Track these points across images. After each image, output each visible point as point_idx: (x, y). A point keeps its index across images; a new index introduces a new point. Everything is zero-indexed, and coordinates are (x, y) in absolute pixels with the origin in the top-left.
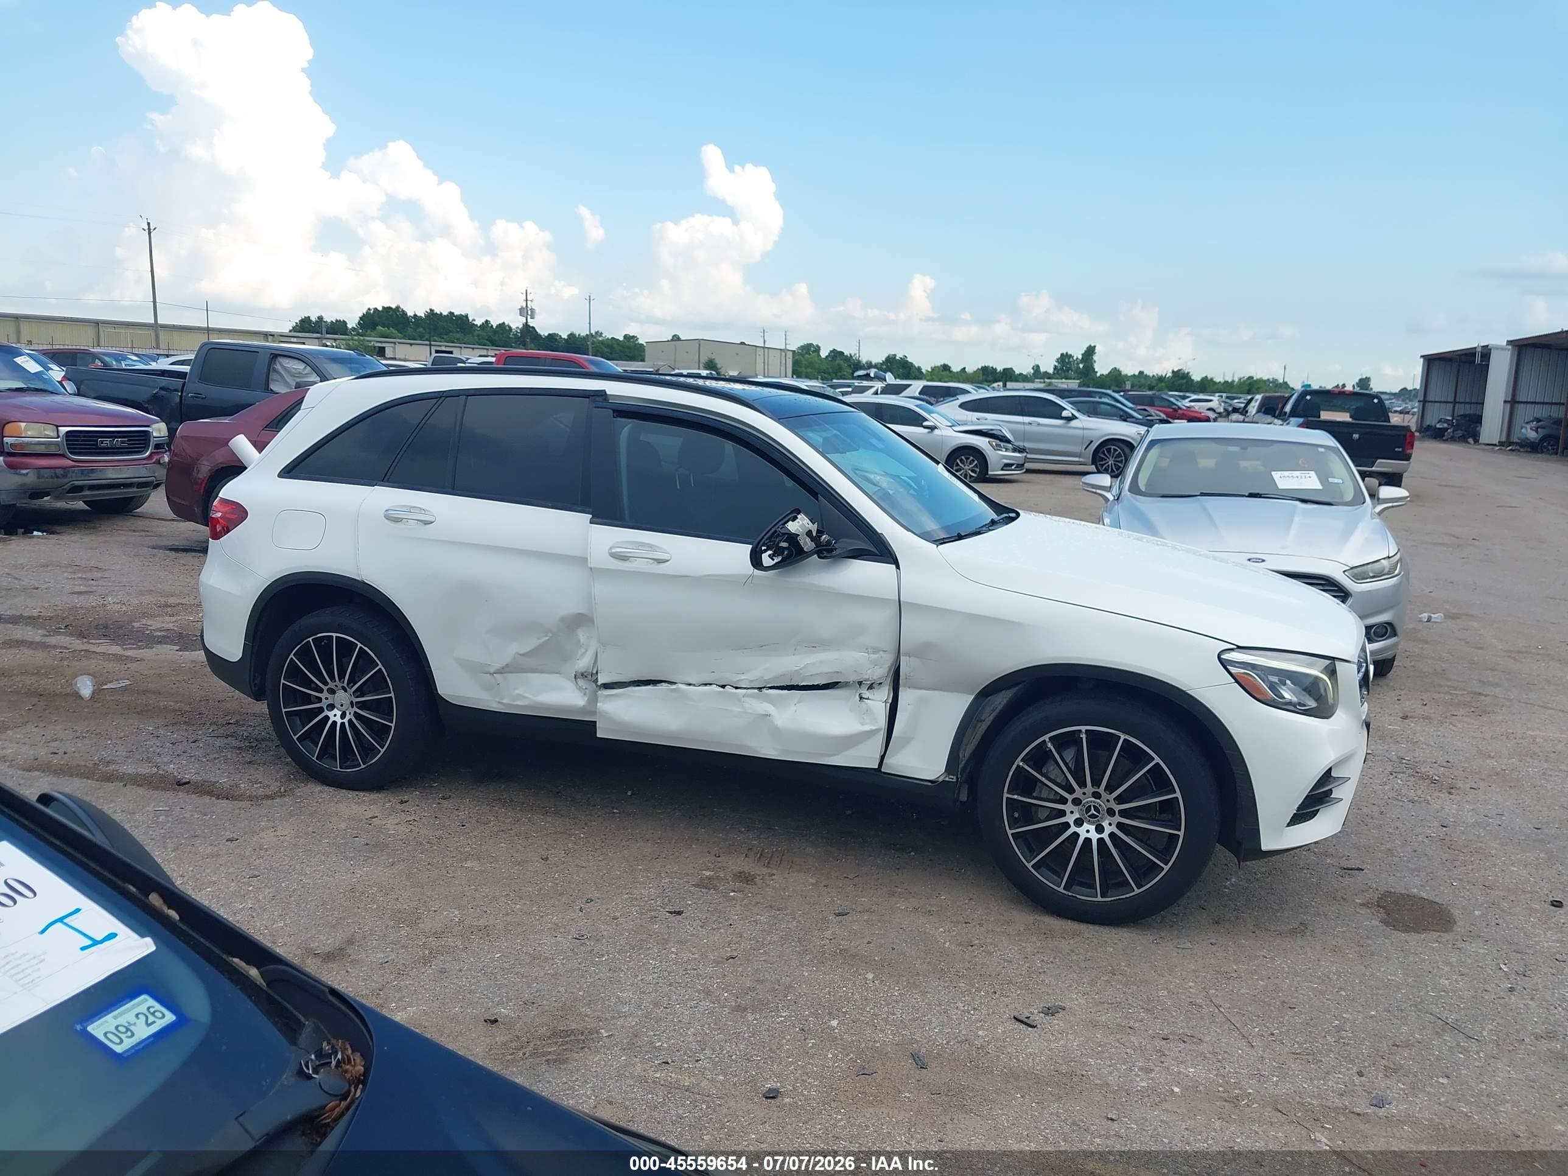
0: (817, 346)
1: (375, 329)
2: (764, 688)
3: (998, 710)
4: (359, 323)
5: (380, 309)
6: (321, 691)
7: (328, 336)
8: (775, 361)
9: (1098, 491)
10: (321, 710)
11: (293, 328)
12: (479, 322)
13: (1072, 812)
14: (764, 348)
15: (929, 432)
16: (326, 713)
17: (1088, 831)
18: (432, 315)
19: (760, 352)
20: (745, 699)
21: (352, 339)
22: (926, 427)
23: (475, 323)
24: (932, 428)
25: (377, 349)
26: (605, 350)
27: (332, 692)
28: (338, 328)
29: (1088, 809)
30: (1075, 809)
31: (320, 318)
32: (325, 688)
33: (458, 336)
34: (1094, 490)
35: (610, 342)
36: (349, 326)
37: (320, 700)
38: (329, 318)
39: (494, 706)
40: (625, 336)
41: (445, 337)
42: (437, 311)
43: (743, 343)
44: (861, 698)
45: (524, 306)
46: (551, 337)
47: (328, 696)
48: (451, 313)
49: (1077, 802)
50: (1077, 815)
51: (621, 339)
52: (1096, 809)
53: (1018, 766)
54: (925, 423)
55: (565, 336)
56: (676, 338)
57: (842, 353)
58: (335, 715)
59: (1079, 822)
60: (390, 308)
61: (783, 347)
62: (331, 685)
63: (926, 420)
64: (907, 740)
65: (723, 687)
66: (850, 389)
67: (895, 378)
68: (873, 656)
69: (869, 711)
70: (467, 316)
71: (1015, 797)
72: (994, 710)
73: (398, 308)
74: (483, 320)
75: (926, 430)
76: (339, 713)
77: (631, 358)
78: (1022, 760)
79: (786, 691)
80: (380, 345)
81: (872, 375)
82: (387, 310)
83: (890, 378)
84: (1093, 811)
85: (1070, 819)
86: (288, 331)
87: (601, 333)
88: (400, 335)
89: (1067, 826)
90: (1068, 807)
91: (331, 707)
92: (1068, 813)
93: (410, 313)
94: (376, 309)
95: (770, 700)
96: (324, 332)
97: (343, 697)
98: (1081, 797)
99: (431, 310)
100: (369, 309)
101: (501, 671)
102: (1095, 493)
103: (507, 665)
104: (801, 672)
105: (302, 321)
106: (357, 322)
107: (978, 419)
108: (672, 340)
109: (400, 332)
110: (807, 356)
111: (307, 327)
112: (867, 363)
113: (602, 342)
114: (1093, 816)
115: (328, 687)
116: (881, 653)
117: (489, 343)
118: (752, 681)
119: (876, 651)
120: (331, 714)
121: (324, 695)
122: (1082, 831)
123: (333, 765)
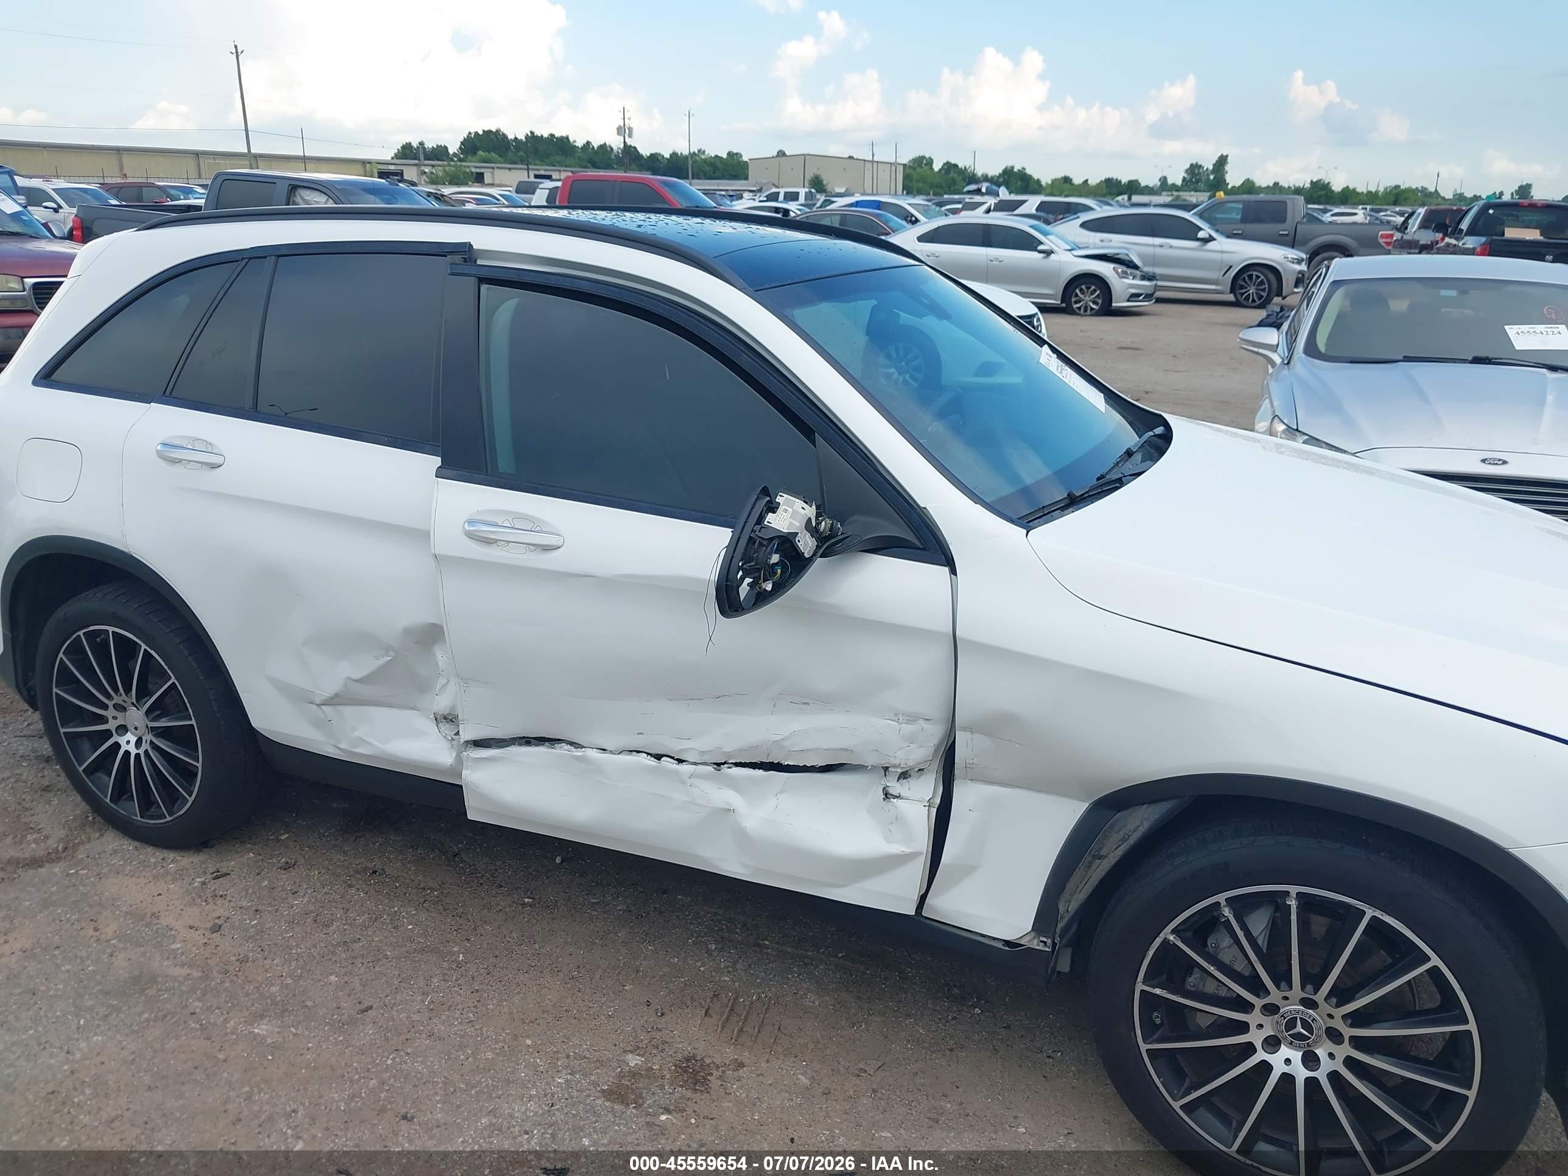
0: (930, 158)
1: (475, 154)
2: (725, 763)
3: (1132, 841)
4: (460, 148)
5: (481, 133)
6: (105, 707)
7: (427, 162)
8: (884, 175)
9: (1261, 351)
10: (108, 734)
11: (396, 155)
12: (580, 144)
13: (1260, 1026)
14: (873, 162)
15: (1044, 258)
16: (116, 738)
17: (1288, 1061)
18: (532, 138)
19: (869, 166)
20: (693, 780)
21: (449, 165)
22: (1040, 252)
23: (576, 144)
24: (1048, 253)
25: (475, 175)
26: (707, 168)
27: (120, 708)
28: (439, 153)
29: (1291, 1024)
30: (1267, 1021)
31: (421, 144)
32: (110, 704)
33: (558, 158)
34: (1256, 350)
35: (713, 161)
36: (451, 152)
37: (103, 720)
38: (429, 145)
39: (328, 750)
40: (729, 154)
41: (546, 160)
42: (538, 133)
43: (851, 157)
44: (887, 795)
45: (622, 125)
46: (654, 157)
47: (116, 714)
48: (552, 135)
49: (1271, 1009)
50: (1268, 1031)
51: (725, 156)
52: (1306, 1025)
53: (1166, 941)
54: (1040, 247)
55: (667, 156)
56: (781, 154)
57: (956, 166)
58: (128, 742)
59: (1273, 1043)
60: (490, 132)
61: (893, 160)
62: (117, 699)
63: (1041, 243)
64: (966, 870)
65: (658, 757)
66: (960, 206)
67: (1010, 193)
68: (908, 728)
69: (898, 819)
70: (567, 138)
71: (1158, 991)
72: (1124, 840)
73: (498, 131)
74: (585, 142)
75: (1042, 255)
76: (133, 740)
77: (735, 177)
78: (1173, 932)
79: (761, 772)
80: (478, 170)
81: (984, 190)
82: (488, 133)
83: (1004, 194)
84: (1299, 1029)
85: (1256, 1037)
86: (390, 158)
87: (704, 152)
88: (500, 159)
89: (1249, 1049)
90: (1253, 1018)
91: (123, 729)
92: (1253, 1027)
93: (511, 137)
94: (476, 133)
95: (734, 785)
96: (422, 158)
97: (136, 716)
98: (1279, 1002)
99: (531, 132)
100: (470, 133)
101: (335, 701)
102: (1257, 353)
103: (337, 695)
104: (785, 743)
105: (403, 147)
106: (458, 146)
107: (1102, 241)
108: (778, 155)
109: (500, 156)
110: (919, 170)
111: (407, 152)
112: (982, 175)
113: (705, 161)
114: (1299, 1037)
115: (114, 702)
116: (921, 722)
117: (590, 165)
118: (703, 753)
119: (912, 719)
120: (122, 740)
121: (110, 713)
122: (1277, 1060)
123: (132, 810)
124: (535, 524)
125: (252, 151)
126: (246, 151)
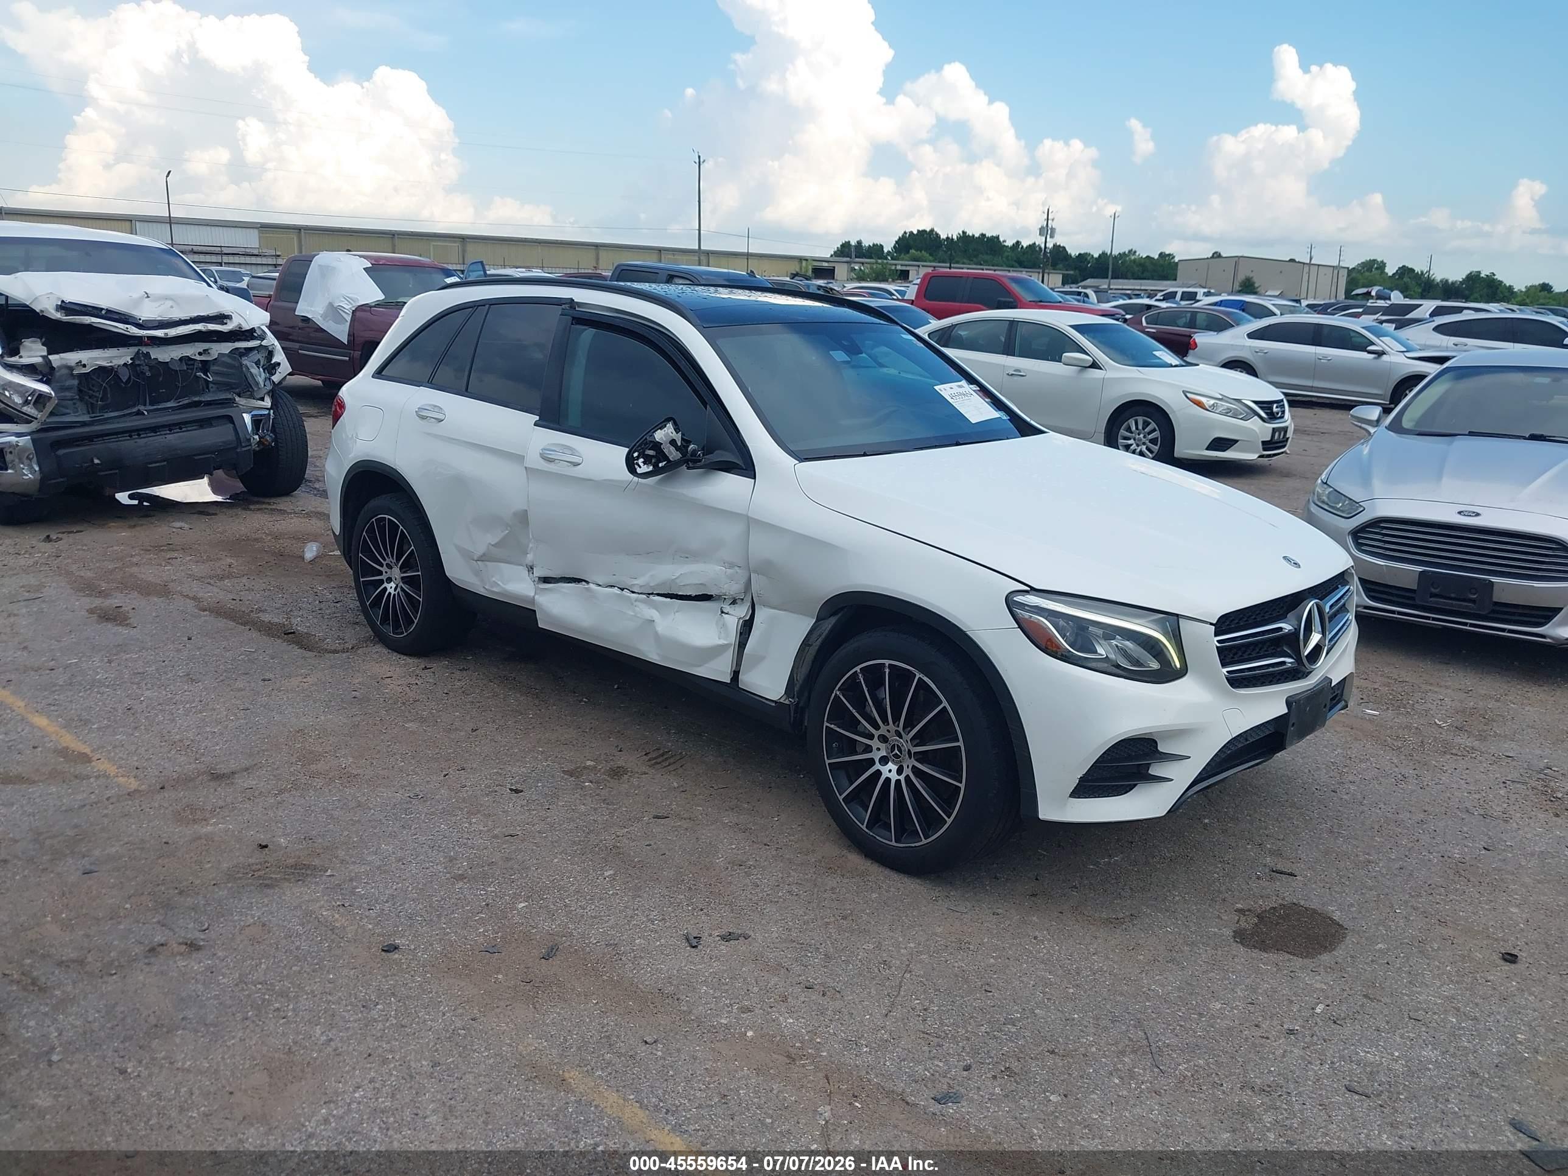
0: (1382, 262)
1: (908, 252)
2: (652, 594)
3: (823, 636)
4: (895, 247)
5: (915, 232)
6: (382, 565)
7: (857, 260)
8: (1325, 280)
9: (1364, 426)
10: (381, 582)
11: (835, 252)
12: (1009, 243)
13: (878, 749)
14: (1310, 264)
15: (1375, 358)
16: (385, 585)
17: (889, 770)
18: (965, 238)
19: (1306, 269)
20: (637, 603)
21: (877, 263)
22: (1370, 352)
23: (1006, 244)
24: (1380, 354)
25: (899, 273)
26: (1136, 269)
27: (389, 566)
28: (876, 251)
29: (893, 749)
30: (882, 746)
31: (859, 243)
32: (384, 563)
33: (986, 257)
34: (1359, 424)
35: (1143, 261)
36: (885, 250)
37: (381, 573)
38: (867, 242)
39: (481, 591)
40: (1161, 254)
41: (974, 259)
42: (970, 233)
43: (1292, 260)
44: (722, 612)
45: (1045, 225)
46: (1082, 257)
47: (388, 570)
48: (983, 235)
49: (884, 739)
50: (882, 753)
51: (1156, 257)
52: (900, 750)
53: (836, 695)
54: (1370, 348)
55: (1096, 255)
56: (1217, 255)
57: (1412, 270)
58: (391, 588)
59: (884, 760)
60: (924, 231)
61: (1336, 264)
62: (387, 560)
63: (1373, 344)
64: (759, 659)
65: (622, 589)
66: (1360, 310)
68: (729, 571)
69: (724, 625)
70: (998, 237)
71: (832, 726)
72: (820, 636)
73: (932, 230)
74: (1014, 241)
75: (1373, 356)
76: (394, 586)
77: (1165, 278)
78: (839, 690)
79: (669, 600)
80: (904, 268)
81: (1373, 293)
82: (922, 233)
83: (1397, 298)
84: (896, 751)
85: (876, 756)
86: (829, 256)
87: (1135, 252)
88: (931, 258)
89: (871, 762)
90: (875, 743)
91: (389, 580)
92: (874, 748)
93: (943, 236)
94: (911, 233)
95: (655, 606)
96: (853, 256)
97: (396, 573)
98: (885, 734)
99: (963, 232)
100: (905, 233)
101: (483, 558)
102: (1360, 427)
103: (484, 554)
104: (678, 581)
105: (843, 246)
106: (892, 245)
107: (1456, 345)
108: (1212, 257)
109: (931, 255)
110: (1367, 274)
111: (845, 251)
113: (1135, 260)
114: (896, 756)
115: (386, 563)
116: (736, 568)
117: (1017, 265)
118: (641, 586)
119: (731, 565)
120: (388, 586)
121: (384, 569)
122: (884, 770)
123: (389, 630)
124: (572, 451)
125: (702, 248)
126: (697, 248)
